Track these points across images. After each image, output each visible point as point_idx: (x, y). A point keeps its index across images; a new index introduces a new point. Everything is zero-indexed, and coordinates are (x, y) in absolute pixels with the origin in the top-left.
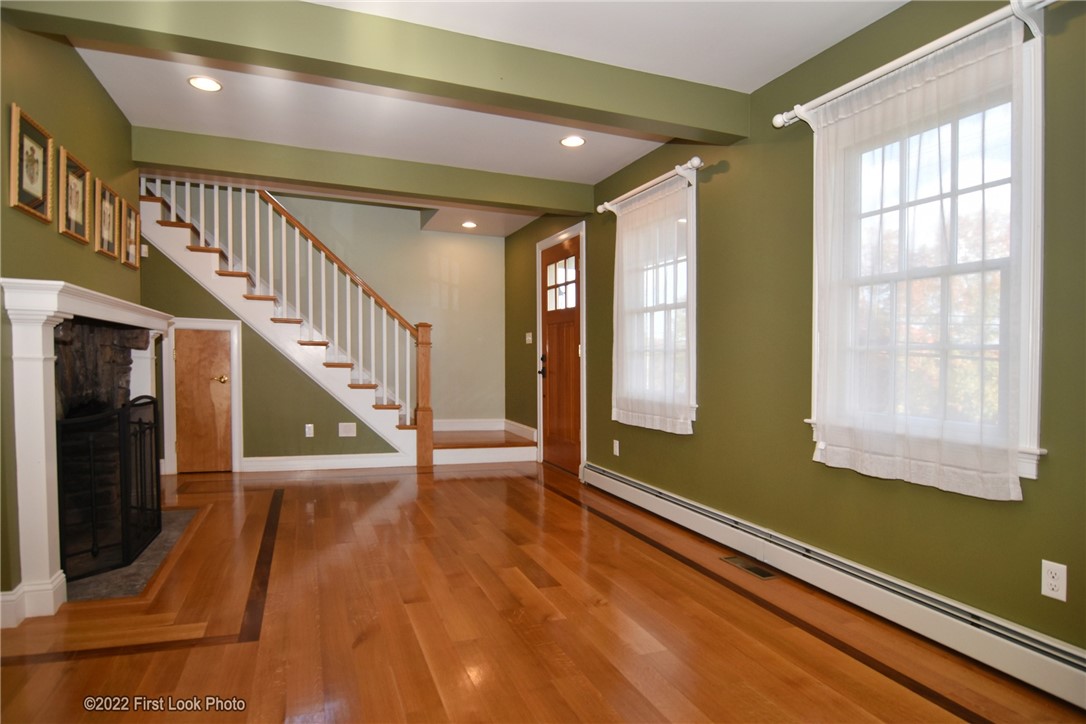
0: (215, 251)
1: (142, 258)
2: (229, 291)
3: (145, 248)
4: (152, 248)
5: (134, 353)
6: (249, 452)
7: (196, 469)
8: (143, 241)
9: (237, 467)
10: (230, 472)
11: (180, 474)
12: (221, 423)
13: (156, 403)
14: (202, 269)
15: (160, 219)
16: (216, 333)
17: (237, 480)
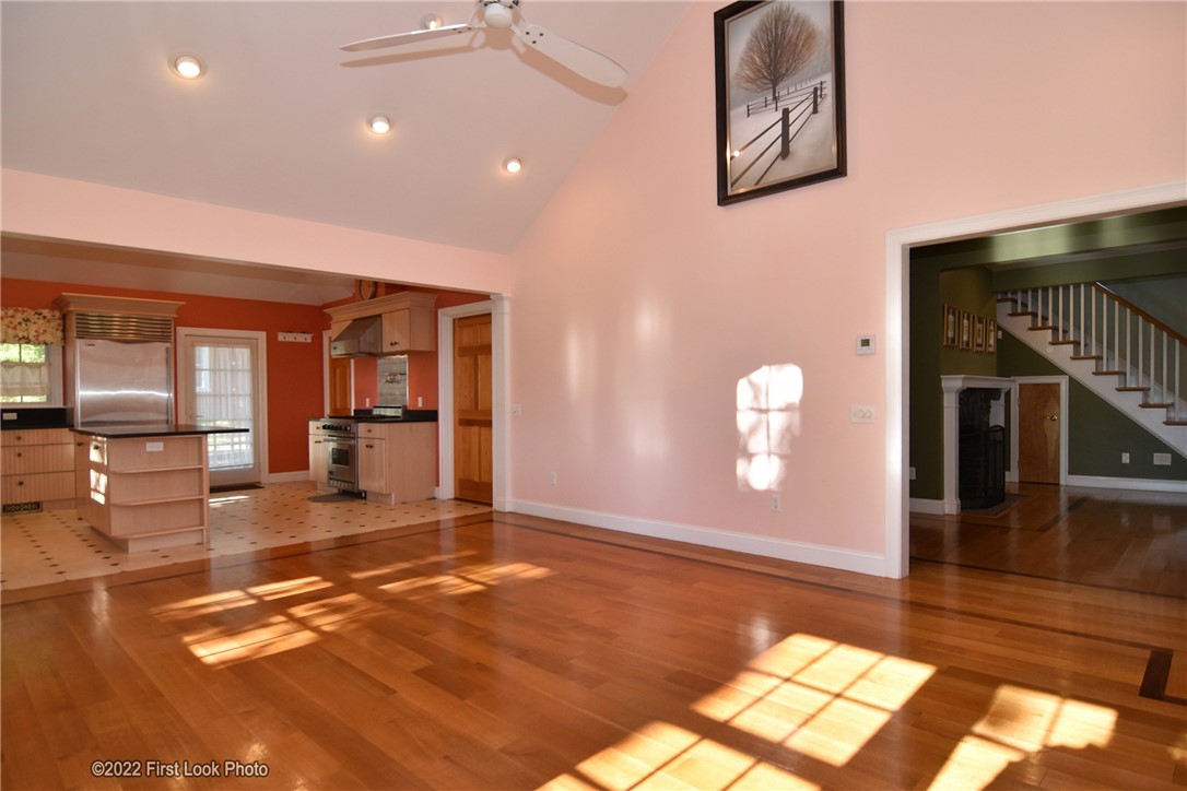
0: (1050, 328)
1: (998, 340)
2: (1061, 355)
3: (1000, 333)
4: (1005, 333)
5: (993, 402)
6: (1071, 472)
7: (1032, 480)
8: (999, 328)
9: (1062, 482)
10: (1058, 484)
11: (1021, 482)
12: (1052, 449)
13: (1005, 431)
14: (1041, 342)
15: (1010, 312)
16: (1049, 385)
17: (1062, 489)
